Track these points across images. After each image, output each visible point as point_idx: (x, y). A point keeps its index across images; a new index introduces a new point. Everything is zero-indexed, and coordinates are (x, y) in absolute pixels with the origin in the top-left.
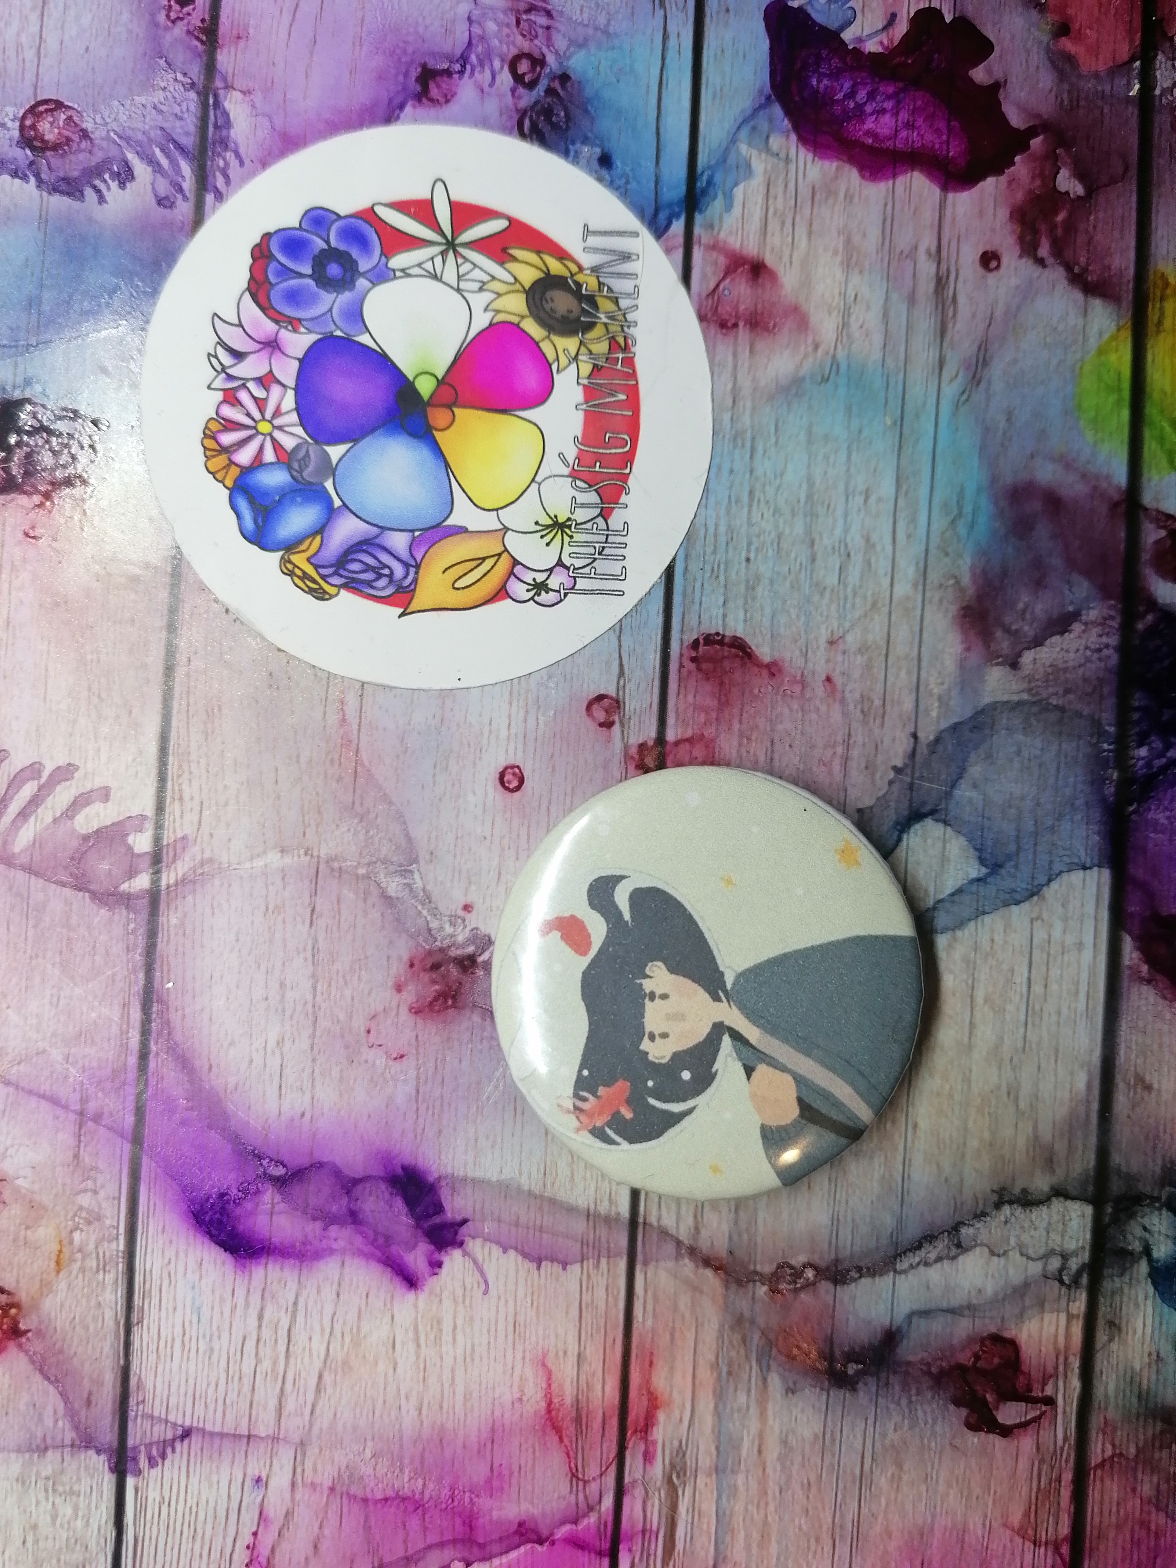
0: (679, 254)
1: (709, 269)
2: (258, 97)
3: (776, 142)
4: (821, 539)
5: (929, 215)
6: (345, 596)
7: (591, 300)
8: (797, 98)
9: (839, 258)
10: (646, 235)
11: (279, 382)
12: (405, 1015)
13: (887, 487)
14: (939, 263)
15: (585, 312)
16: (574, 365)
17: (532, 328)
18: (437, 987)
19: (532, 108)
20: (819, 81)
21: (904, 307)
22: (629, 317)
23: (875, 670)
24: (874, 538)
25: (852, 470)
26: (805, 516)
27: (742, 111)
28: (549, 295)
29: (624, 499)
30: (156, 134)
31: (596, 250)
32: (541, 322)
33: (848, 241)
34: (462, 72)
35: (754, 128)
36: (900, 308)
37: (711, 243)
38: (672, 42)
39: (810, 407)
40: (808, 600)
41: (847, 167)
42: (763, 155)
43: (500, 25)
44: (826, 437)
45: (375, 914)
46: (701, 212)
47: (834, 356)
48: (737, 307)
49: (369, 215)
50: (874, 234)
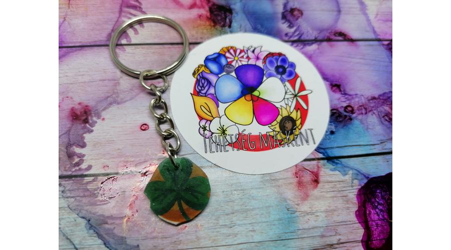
0: (313, 157)
1: (311, 166)
2: (318, 51)
3: (356, 182)
4: (235, 216)
5: (352, 237)
6: (194, 80)
7: (292, 133)
8: (371, 187)
9: (328, 208)
10: (315, 146)
11: (249, 60)
12: (71, 106)
13: (257, 238)
14: (337, 244)
15: (288, 132)
16: (272, 131)
17: (279, 118)
18: (79, 113)
19: (339, 112)
20: (379, 193)
21: (319, 234)
22: (290, 144)
23: (191, 244)
24: (239, 236)
25: (260, 224)
26: (242, 209)
27: (361, 170)
28: (290, 121)
29: (235, 149)
30: (302, 32)
31: (306, 133)
32: (281, 121)
33: (335, 210)
34: (342, 94)
35: (358, 174)
36: (318, 232)
37: (320, 166)
38: (372, 147)
39: (278, 206)
40: (212, 215)
41: (357, 206)
42: (351, 178)
43: (358, 102)
44: (269, 213)
45: (102, 95)
46: (327, 162)
47: (296, 211)
48: (303, 177)
49: (297, 76)
50: (340, 219)
